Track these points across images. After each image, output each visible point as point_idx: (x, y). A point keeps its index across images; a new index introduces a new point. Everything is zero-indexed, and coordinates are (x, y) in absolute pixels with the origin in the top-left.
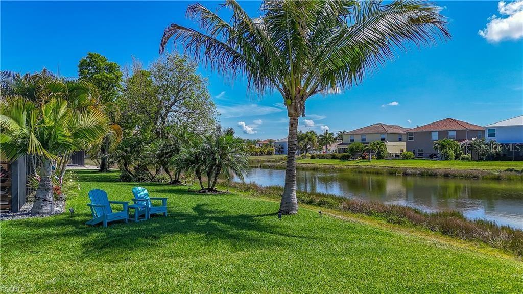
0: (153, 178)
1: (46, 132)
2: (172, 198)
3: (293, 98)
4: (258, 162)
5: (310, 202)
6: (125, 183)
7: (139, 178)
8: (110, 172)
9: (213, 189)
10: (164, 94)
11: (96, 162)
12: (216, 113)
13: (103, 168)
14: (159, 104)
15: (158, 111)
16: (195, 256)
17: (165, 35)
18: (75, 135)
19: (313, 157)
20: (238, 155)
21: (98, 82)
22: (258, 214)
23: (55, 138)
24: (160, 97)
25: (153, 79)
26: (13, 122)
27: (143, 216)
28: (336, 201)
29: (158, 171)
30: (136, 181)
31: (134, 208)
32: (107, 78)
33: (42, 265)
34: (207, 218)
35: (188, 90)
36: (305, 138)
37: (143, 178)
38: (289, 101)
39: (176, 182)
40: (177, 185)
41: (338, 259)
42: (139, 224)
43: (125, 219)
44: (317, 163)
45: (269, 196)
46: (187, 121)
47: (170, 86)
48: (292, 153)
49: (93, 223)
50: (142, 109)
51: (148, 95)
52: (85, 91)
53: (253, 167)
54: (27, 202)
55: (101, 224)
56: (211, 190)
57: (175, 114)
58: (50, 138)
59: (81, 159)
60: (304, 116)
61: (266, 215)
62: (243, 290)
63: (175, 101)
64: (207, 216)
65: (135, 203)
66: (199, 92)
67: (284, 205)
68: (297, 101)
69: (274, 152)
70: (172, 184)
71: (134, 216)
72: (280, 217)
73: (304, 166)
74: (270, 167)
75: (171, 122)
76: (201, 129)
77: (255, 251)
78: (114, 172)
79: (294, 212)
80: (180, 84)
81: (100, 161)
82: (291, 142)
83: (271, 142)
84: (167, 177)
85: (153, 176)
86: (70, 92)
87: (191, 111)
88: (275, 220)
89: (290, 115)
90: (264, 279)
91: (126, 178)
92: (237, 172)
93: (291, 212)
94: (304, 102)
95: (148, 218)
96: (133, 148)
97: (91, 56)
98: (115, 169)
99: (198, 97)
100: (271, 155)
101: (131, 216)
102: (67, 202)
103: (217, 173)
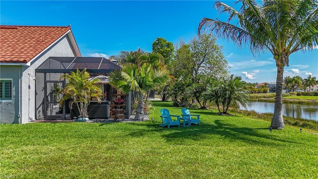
0: (191, 105)
1: (141, 80)
2: (202, 116)
3: (280, 54)
4: (257, 97)
5: (295, 124)
6: (175, 108)
7: (183, 105)
8: (167, 101)
9: (226, 112)
10: (196, 57)
11: (161, 96)
12: (228, 66)
13: (164, 100)
14: (194, 63)
15: (193, 67)
16: (217, 146)
17: (200, 25)
18: (154, 81)
19: (298, 95)
20: (242, 92)
21: (162, 53)
22: (256, 128)
23: (145, 83)
24: (195, 59)
25: (191, 49)
26: (128, 75)
27: (187, 124)
28: (316, 124)
29: (193, 102)
30: (182, 107)
31: (183, 119)
32: (166, 50)
33: (143, 143)
34: (223, 128)
35: (211, 54)
36: (292, 81)
37: (185, 105)
38: (277, 57)
39: (203, 108)
40: (204, 110)
41: (312, 156)
42: (185, 128)
43: (178, 125)
44: (302, 98)
45: (264, 119)
46: (210, 72)
47: (200, 52)
48: (279, 90)
49: (163, 126)
50: (185, 67)
51: (188, 59)
52: (158, 58)
53: (252, 101)
54: (131, 114)
55: (166, 126)
56: (225, 113)
57: (203, 68)
58: (143, 82)
59: (153, 95)
60: (288, 65)
61: (261, 129)
62: (246, 165)
63: (203, 61)
64: (224, 127)
65: (183, 117)
66: (217, 55)
67: (274, 123)
68: (283, 56)
69: (269, 91)
70: (202, 109)
71: (183, 124)
72: (271, 130)
73: (291, 100)
74: (266, 101)
75: (201, 73)
76: (219, 77)
77: (253, 147)
78: (169, 102)
79: (281, 128)
80: (206, 51)
81: (162, 96)
82: (279, 83)
83: (266, 84)
84: (198, 105)
85: (191, 104)
86: (151, 59)
87: (212, 66)
88: (268, 132)
89: (277, 65)
90: (259, 161)
91: (176, 105)
92: (241, 102)
93: (279, 128)
94: (288, 57)
95: (190, 125)
96: (180, 88)
97: (159, 40)
98: (170, 100)
99: (217, 58)
100: (265, 93)
101: (181, 124)
102: (149, 115)
103: (229, 103)
